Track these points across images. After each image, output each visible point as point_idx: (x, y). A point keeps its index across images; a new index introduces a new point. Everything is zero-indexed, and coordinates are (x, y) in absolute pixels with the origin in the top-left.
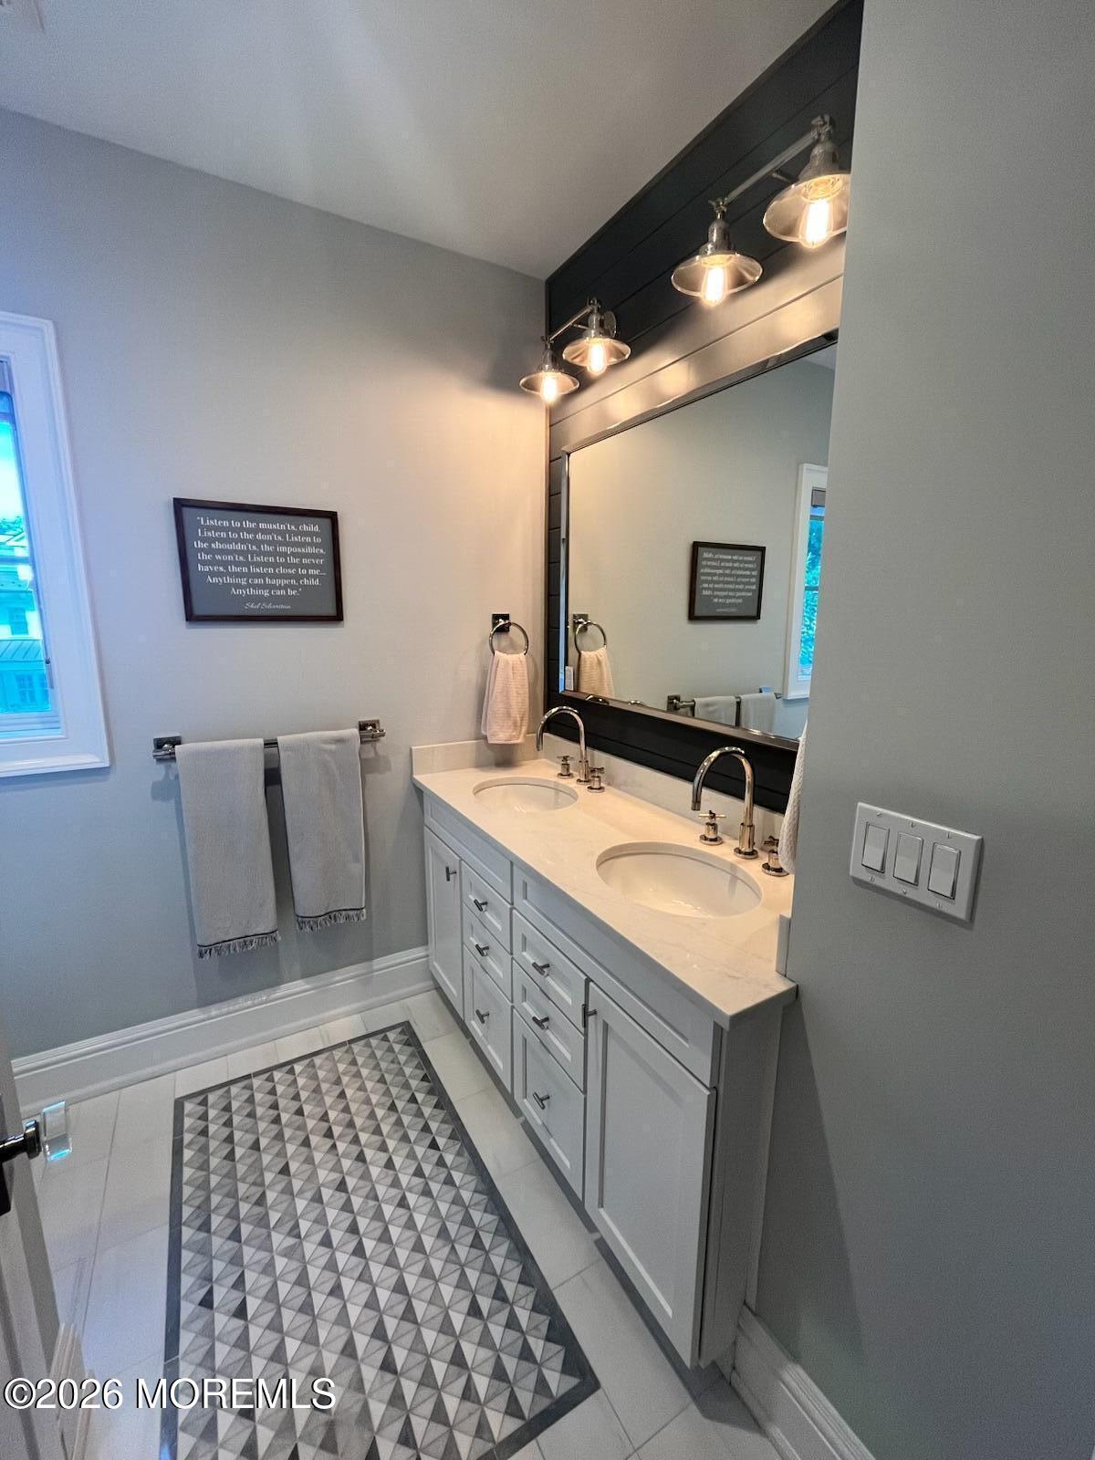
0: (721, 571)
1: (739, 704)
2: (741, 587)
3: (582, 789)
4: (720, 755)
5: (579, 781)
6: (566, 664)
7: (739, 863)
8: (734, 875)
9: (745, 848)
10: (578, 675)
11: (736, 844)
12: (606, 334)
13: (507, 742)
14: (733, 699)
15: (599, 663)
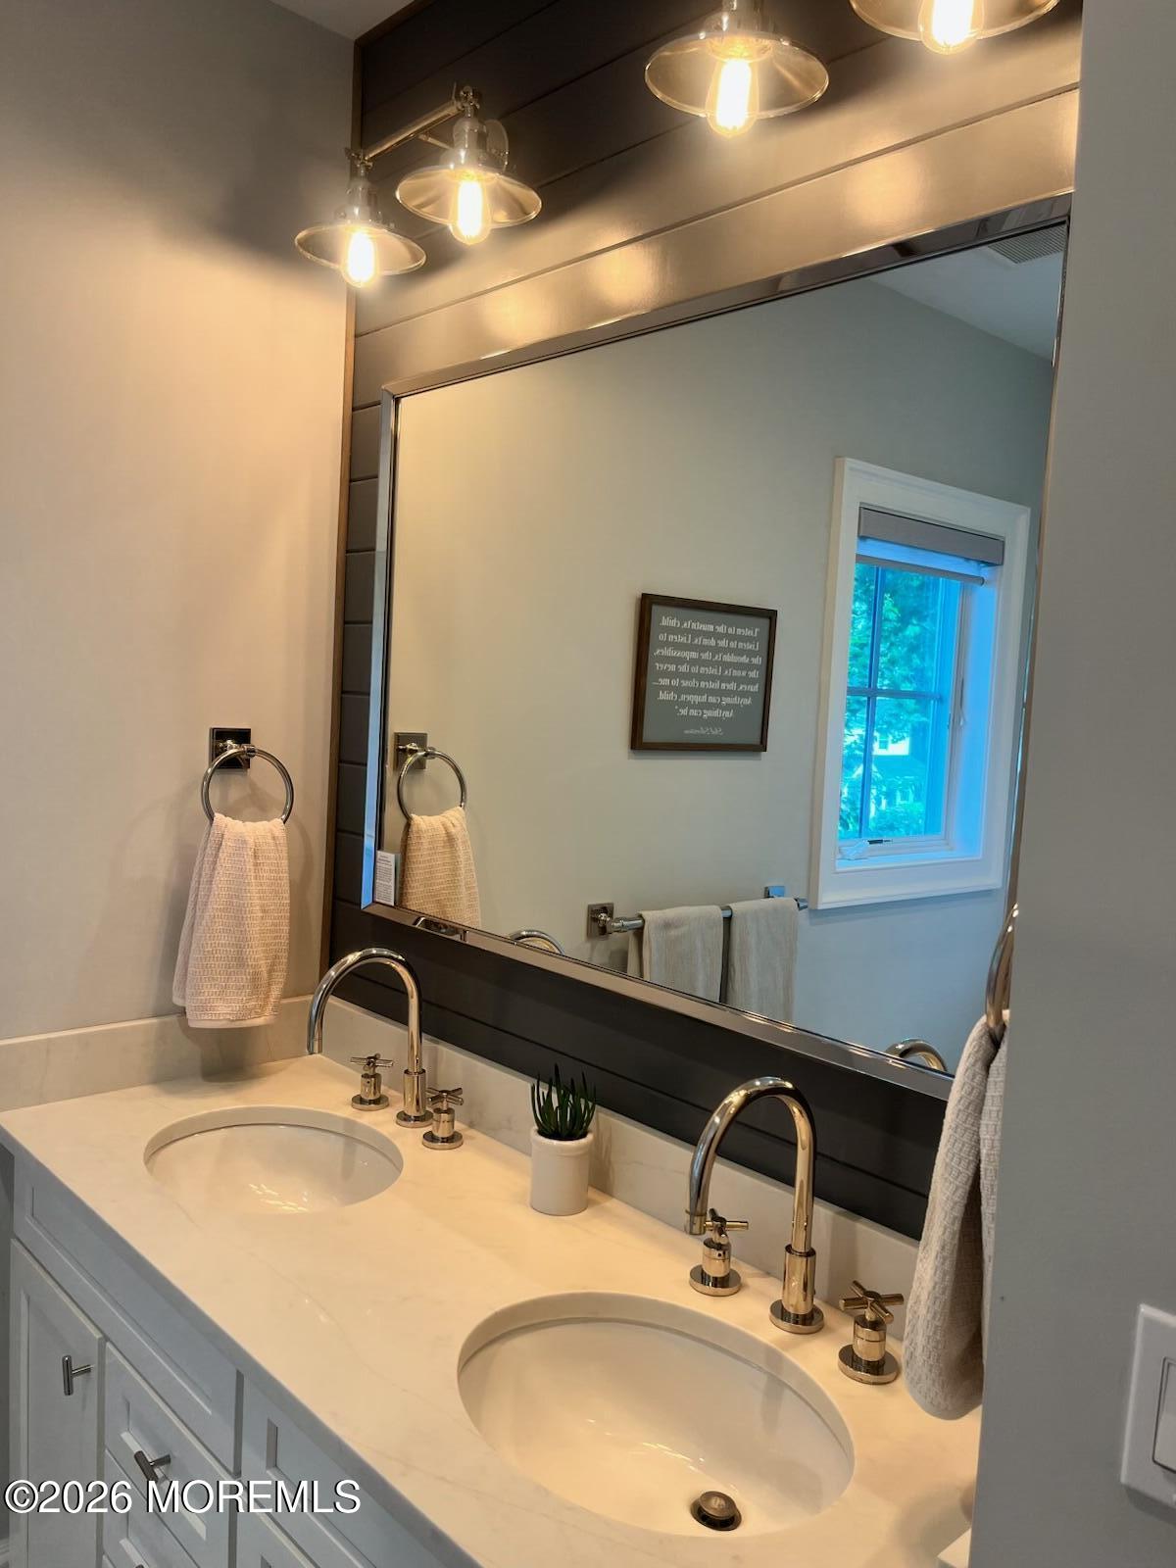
0: (694, 655)
1: (728, 920)
2: (732, 686)
3: (409, 1140)
4: (748, 1100)
5: (403, 1117)
6: (379, 845)
7: (787, 1346)
8: (776, 1376)
9: (796, 1303)
10: (403, 871)
11: (775, 1291)
12: (493, 163)
13: (238, 1025)
14: (716, 913)
15: (450, 839)
